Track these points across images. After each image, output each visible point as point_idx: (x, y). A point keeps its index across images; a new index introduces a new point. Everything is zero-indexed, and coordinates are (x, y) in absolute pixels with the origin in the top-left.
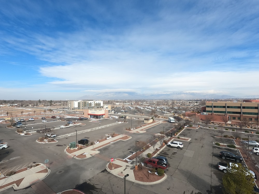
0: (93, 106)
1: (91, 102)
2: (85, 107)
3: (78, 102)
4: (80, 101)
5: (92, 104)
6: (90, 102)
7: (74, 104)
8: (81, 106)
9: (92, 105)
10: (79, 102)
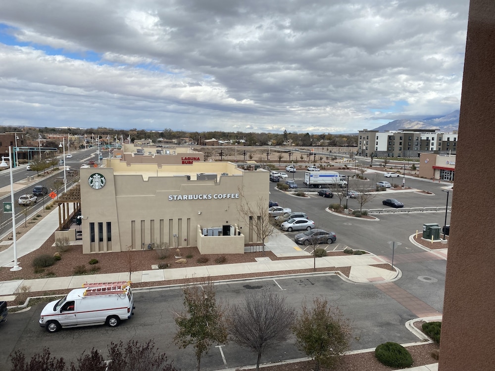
0: (435, 149)
1: (430, 136)
2: (408, 153)
3: (390, 137)
4: (394, 132)
5: (431, 141)
6: (424, 137)
7: (376, 141)
8: (397, 147)
9: (431, 147)
10: (392, 134)
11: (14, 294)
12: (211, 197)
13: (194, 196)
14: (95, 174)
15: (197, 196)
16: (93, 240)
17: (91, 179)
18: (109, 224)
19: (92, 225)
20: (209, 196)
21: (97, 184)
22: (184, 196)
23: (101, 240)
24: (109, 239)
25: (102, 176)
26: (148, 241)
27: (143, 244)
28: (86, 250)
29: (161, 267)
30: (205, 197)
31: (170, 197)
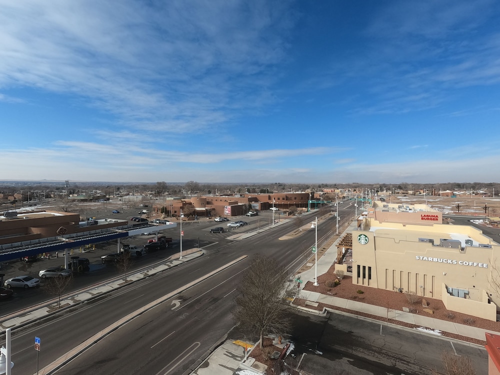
11: (317, 302)
12: (456, 263)
13: (439, 259)
14: (361, 235)
15: (442, 260)
16: (359, 276)
17: (359, 237)
18: (370, 268)
19: (359, 266)
20: (454, 261)
21: (363, 241)
22: (429, 258)
23: (364, 277)
24: (370, 278)
25: (366, 237)
26: (398, 285)
27: (394, 287)
28: (354, 282)
29: (411, 311)
30: (449, 261)
31: (416, 257)
